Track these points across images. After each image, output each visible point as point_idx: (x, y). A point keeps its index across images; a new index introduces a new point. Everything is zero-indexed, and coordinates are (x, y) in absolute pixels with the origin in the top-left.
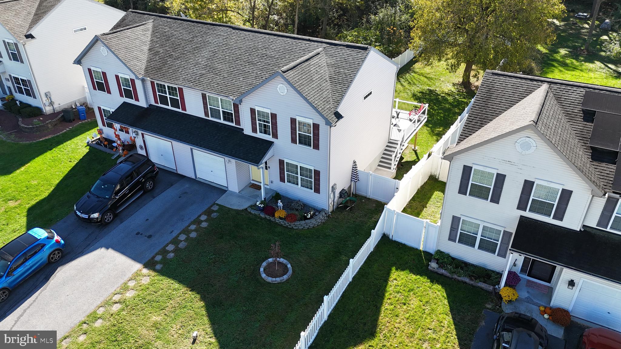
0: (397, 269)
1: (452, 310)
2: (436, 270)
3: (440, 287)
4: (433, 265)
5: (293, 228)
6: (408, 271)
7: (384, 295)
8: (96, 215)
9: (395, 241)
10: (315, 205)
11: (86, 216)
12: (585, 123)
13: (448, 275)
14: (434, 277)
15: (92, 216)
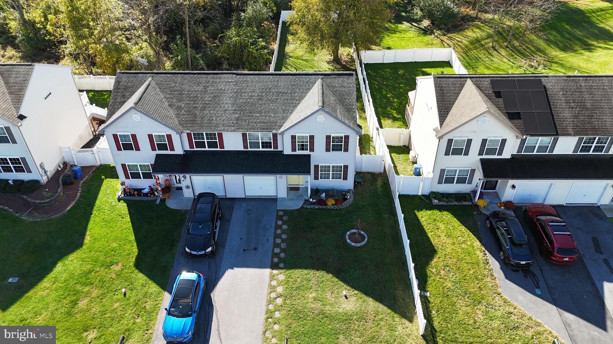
0: (418, 211)
1: (461, 223)
2: (438, 204)
3: (446, 212)
4: (436, 202)
5: (340, 208)
6: (424, 210)
7: (423, 228)
8: (210, 249)
9: (402, 195)
10: (342, 188)
11: (203, 252)
12: (498, 99)
13: (446, 204)
14: (440, 208)
15: (207, 251)
